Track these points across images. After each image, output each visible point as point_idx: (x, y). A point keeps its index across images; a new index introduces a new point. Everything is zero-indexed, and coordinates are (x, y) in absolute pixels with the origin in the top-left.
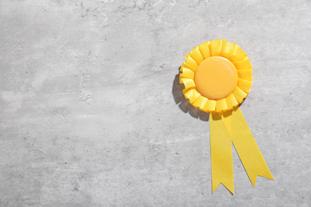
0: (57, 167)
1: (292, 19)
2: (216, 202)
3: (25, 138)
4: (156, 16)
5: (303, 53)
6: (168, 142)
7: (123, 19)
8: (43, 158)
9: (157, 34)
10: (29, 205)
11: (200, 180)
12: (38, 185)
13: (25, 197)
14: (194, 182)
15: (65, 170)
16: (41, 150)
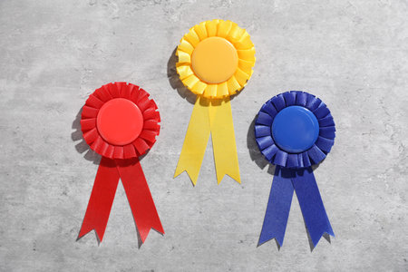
0: (46, 168)
1: (321, 32)
2: (214, 223)
3: (15, 133)
4: (172, 12)
5: (327, 72)
6: (170, 153)
7: (135, 12)
8: (32, 157)
9: (172, 33)
10: (13, 205)
11: (200, 197)
12: (24, 184)
13: (9, 196)
14: (193, 199)
15: (55, 172)
16: (31, 147)
